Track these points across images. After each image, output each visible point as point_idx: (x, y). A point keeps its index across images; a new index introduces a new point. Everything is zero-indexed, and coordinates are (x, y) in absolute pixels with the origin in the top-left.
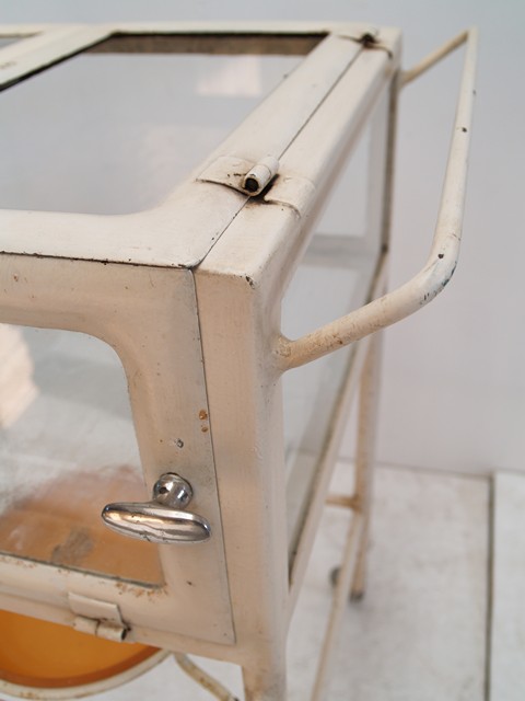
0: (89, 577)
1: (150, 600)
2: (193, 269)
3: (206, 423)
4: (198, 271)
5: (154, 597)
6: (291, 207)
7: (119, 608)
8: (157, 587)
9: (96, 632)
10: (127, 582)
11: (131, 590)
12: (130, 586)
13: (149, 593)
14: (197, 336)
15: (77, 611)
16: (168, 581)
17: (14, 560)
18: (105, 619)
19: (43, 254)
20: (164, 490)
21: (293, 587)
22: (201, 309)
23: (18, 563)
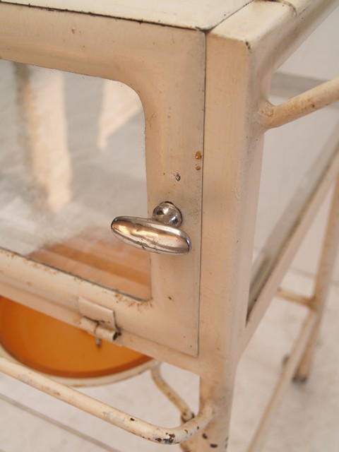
0: (96, 287)
1: (139, 310)
2: (206, 32)
3: (200, 163)
4: (210, 35)
5: (142, 308)
6: (290, 5)
7: (114, 313)
8: (145, 301)
9: (95, 331)
10: (123, 294)
11: (126, 300)
12: (125, 298)
13: (138, 305)
14: (202, 88)
15: (84, 313)
16: (154, 296)
17: (43, 267)
18: (103, 322)
19: (96, 13)
20: (161, 212)
21: (249, 324)
22: (208, 66)
23: (45, 270)
